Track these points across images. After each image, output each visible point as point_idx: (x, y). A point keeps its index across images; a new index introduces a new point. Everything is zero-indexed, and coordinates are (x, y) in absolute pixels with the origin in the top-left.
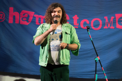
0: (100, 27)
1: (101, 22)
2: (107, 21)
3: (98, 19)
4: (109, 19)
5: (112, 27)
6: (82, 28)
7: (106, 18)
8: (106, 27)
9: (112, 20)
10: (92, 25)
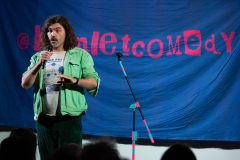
0: (160, 53)
1: (161, 45)
2: (170, 43)
3: (158, 41)
4: (174, 40)
5: (179, 53)
6: (134, 56)
7: (170, 38)
8: (169, 53)
9: (178, 41)
10: (149, 50)
